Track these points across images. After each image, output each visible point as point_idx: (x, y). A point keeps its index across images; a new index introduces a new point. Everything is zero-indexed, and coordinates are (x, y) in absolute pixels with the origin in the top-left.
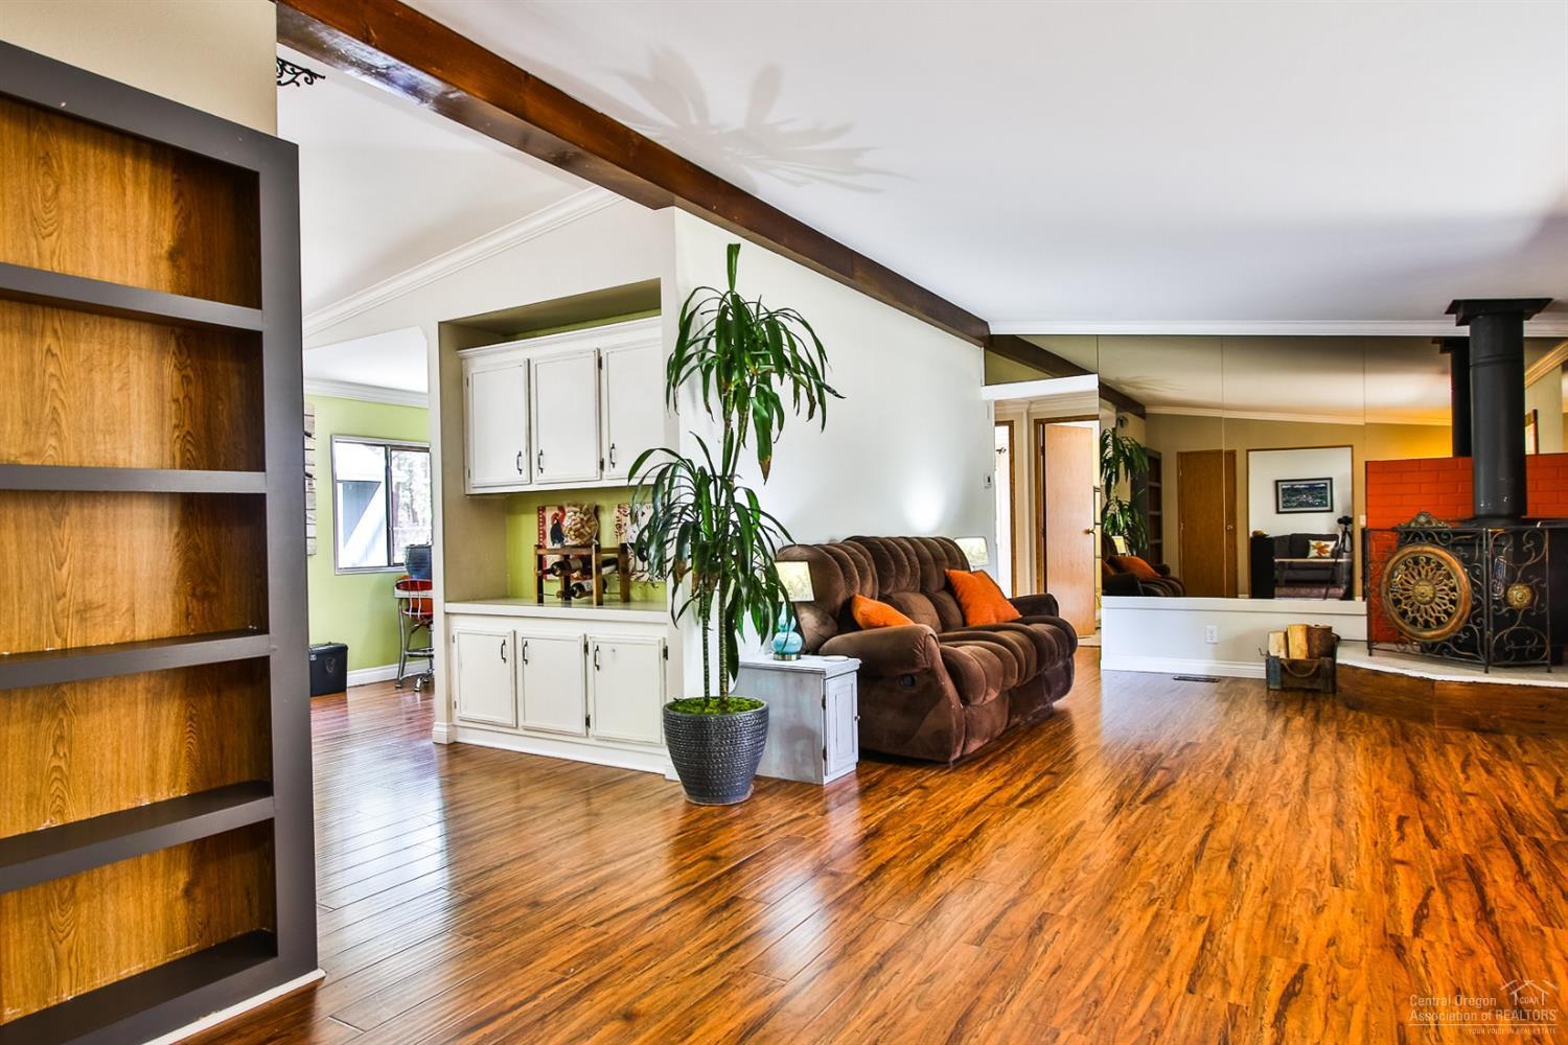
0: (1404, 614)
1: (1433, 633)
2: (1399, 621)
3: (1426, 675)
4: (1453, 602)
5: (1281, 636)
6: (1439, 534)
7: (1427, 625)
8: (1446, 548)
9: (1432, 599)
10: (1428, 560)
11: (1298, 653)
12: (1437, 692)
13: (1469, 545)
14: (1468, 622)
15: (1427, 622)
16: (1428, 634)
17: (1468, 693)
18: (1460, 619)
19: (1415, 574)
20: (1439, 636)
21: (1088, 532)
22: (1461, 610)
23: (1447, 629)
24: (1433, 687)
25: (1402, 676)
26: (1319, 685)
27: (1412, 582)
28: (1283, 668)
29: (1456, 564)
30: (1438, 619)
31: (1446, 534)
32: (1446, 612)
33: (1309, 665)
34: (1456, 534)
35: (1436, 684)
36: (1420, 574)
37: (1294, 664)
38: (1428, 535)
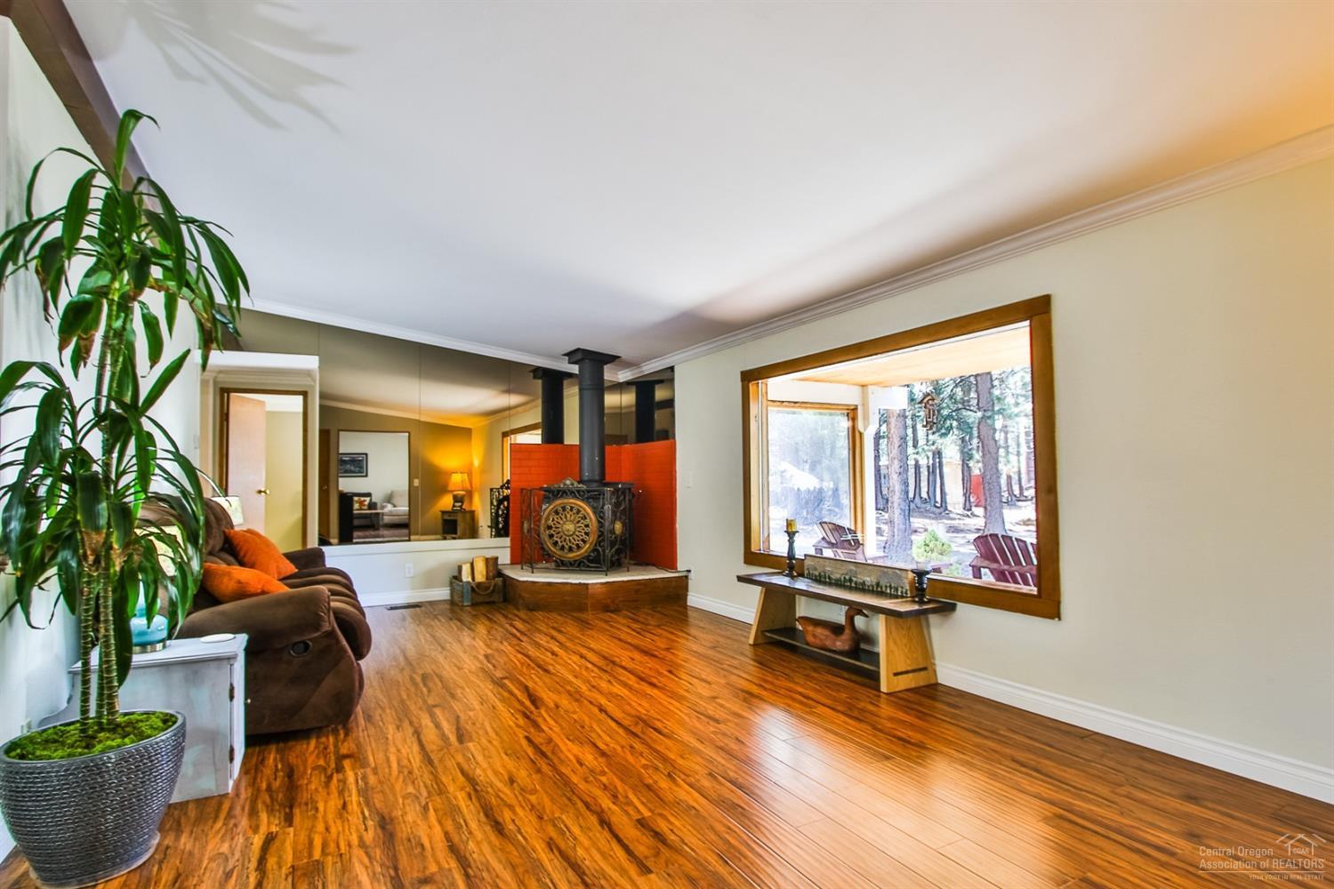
0: (555, 544)
1: (575, 554)
2: (552, 549)
3: (583, 582)
4: (587, 534)
5: (469, 565)
6: (578, 491)
7: (571, 549)
8: (583, 500)
9: (574, 533)
10: (572, 509)
11: (480, 577)
12: (590, 591)
13: (596, 498)
14: (596, 545)
15: (570, 547)
16: (571, 555)
17: (604, 589)
18: (591, 544)
19: (563, 517)
20: (578, 556)
21: (260, 492)
22: (592, 539)
23: (583, 551)
24: (587, 588)
25: (567, 583)
26: (495, 598)
27: (561, 522)
28: (473, 589)
29: (589, 511)
30: (577, 545)
31: (583, 492)
32: (583, 540)
33: (488, 585)
34: (588, 492)
35: (589, 586)
36: (566, 517)
37: (479, 585)
38: (572, 492)
